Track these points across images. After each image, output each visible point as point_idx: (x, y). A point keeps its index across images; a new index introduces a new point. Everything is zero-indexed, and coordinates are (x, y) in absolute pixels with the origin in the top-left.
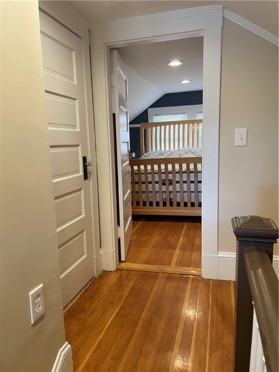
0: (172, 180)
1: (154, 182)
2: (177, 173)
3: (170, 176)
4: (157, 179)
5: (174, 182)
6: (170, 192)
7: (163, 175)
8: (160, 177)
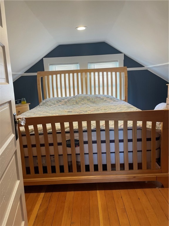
0: (78, 141)
1: (55, 144)
2: (84, 131)
3: (76, 136)
4: (59, 140)
5: (81, 143)
6: (77, 154)
7: (68, 135)
8: (63, 137)
